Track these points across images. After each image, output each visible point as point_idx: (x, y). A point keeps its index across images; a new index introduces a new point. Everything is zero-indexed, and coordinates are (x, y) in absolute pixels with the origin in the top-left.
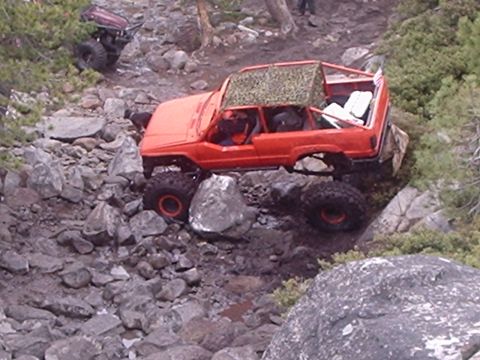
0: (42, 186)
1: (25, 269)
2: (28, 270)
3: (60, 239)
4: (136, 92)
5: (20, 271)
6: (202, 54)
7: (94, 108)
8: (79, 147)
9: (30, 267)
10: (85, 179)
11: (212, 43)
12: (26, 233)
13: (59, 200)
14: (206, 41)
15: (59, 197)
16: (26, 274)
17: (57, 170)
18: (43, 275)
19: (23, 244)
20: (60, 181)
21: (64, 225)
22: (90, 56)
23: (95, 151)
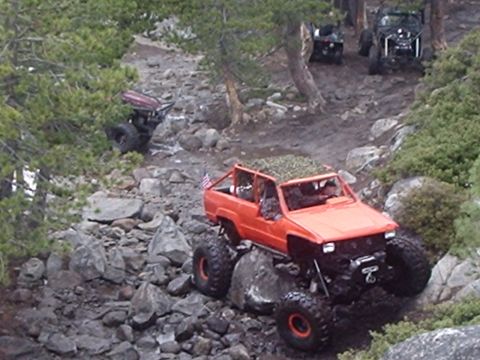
0: (85, 267)
1: (73, 352)
2: (76, 351)
3: (105, 320)
4: (171, 172)
5: (68, 353)
6: (232, 131)
7: (129, 188)
8: (117, 228)
9: (78, 349)
10: (126, 259)
11: (242, 120)
12: (71, 316)
13: (102, 282)
14: (236, 118)
15: (101, 278)
16: (74, 356)
17: (99, 252)
18: (92, 356)
19: (69, 327)
20: (101, 263)
21: (108, 306)
22: (123, 137)
23: (134, 231)
